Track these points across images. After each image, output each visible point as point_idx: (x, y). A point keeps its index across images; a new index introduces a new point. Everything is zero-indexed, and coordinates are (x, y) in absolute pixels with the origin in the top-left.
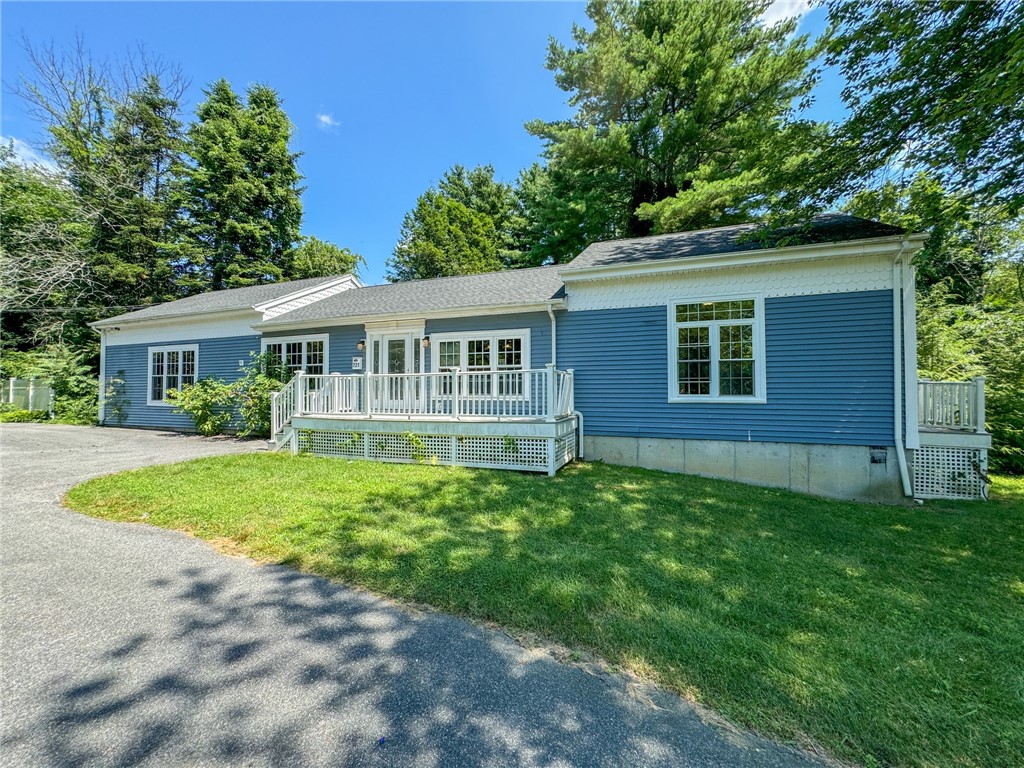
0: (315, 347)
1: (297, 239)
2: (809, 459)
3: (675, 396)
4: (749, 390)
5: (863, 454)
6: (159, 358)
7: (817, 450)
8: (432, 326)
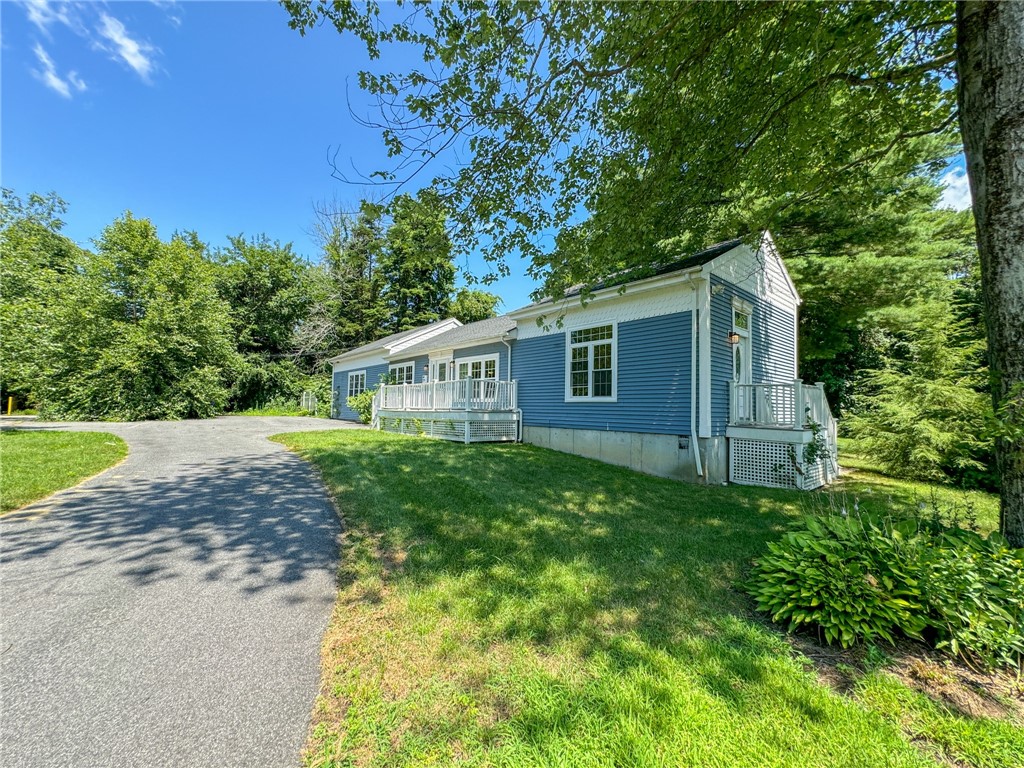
0: (409, 369)
1: (451, 291)
2: (642, 445)
3: (569, 397)
4: (609, 394)
5: (674, 441)
6: (352, 377)
7: (647, 437)
8: (458, 353)
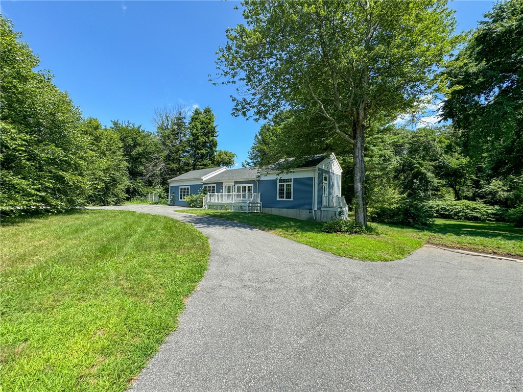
0: (213, 187)
1: (216, 151)
3: (278, 199)
4: (291, 198)
5: (308, 211)
6: (181, 189)
7: (301, 210)
8: (236, 183)
